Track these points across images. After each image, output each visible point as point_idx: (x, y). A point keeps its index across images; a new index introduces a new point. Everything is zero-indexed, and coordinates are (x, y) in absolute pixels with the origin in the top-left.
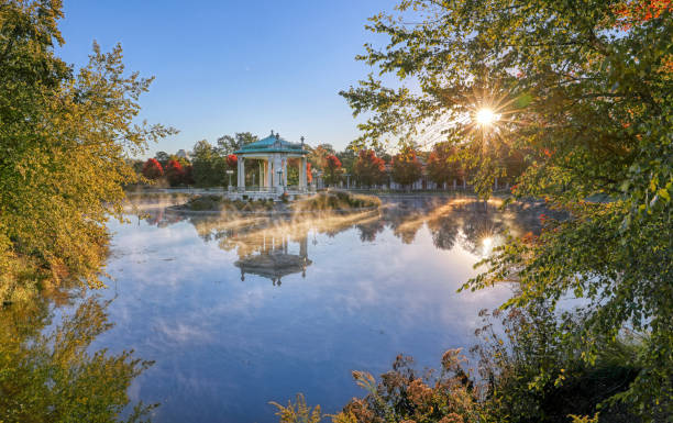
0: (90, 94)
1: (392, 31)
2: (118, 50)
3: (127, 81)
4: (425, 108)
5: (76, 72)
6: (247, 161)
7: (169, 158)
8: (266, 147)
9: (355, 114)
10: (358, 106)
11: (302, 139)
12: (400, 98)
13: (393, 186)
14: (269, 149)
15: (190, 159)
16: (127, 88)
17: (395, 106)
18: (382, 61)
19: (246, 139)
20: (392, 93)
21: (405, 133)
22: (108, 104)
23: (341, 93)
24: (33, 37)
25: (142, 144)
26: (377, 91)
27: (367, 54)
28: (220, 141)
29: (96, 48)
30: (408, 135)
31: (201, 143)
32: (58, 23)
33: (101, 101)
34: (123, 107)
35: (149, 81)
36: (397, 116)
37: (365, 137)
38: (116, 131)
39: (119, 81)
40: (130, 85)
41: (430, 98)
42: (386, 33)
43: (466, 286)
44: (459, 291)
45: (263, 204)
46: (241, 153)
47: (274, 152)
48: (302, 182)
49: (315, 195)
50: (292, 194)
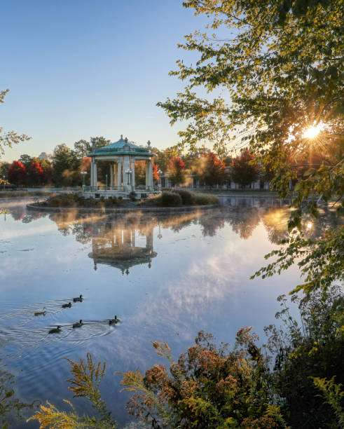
1: (201, 49)
4: (236, 117)
6: (99, 164)
7: (32, 160)
8: (116, 150)
9: (172, 122)
10: (175, 116)
11: (149, 143)
12: (214, 108)
13: (233, 186)
14: (119, 152)
15: (51, 161)
17: (210, 115)
18: (192, 76)
19: (99, 143)
20: (206, 103)
21: (220, 139)
23: (158, 104)
26: (193, 102)
27: (179, 69)
31: (61, 147)
36: (212, 123)
37: (184, 142)
41: (238, 107)
42: (196, 50)
43: (258, 274)
44: (253, 277)
45: (112, 202)
46: (95, 156)
47: (123, 155)
48: (149, 182)
49: (159, 194)
50: (139, 192)
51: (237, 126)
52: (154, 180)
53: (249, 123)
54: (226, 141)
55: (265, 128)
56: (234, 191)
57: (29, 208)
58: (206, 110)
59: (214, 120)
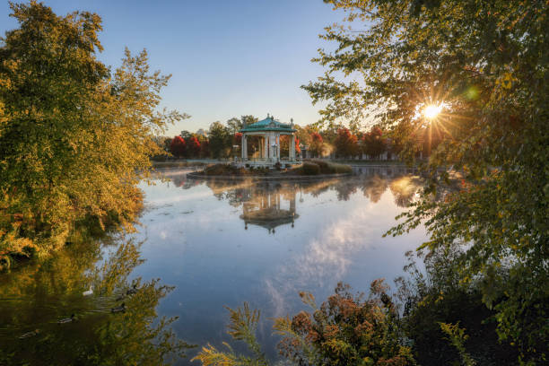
0: (123, 88)
1: (339, 39)
2: (144, 54)
3: (151, 78)
4: (369, 98)
5: (113, 72)
6: (249, 138)
7: (191, 135)
8: (263, 127)
9: (314, 102)
10: (316, 97)
11: (292, 120)
12: (350, 90)
13: (364, 157)
14: (266, 128)
15: (207, 136)
16: (151, 83)
17: (346, 96)
18: (331, 63)
19: (249, 121)
21: (355, 117)
22: (137, 96)
23: (302, 87)
24: (80, 47)
25: (163, 126)
26: (332, 85)
27: (320, 57)
28: (230, 122)
29: (127, 53)
30: (357, 118)
31: (215, 124)
32: (99, 35)
33: (132, 94)
34: (148, 98)
35: (167, 78)
36: (348, 103)
37: (324, 119)
38: (143, 116)
39: (145, 78)
40: (153, 81)
41: (371, 89)
42: (334, 40)
45: (261, 171)
46: (245, 132)
47: (269, 131)
48: (292, 154)
49: (301, 164)
50: (283, 163)
51: (370, 106)
52: (297, 152)
53: (380, 103)
54: (360, 119)
55: (395, 107)
56: (366, 161)
57: (189, 177)
58: (343, 92)
59: (350, 101)
